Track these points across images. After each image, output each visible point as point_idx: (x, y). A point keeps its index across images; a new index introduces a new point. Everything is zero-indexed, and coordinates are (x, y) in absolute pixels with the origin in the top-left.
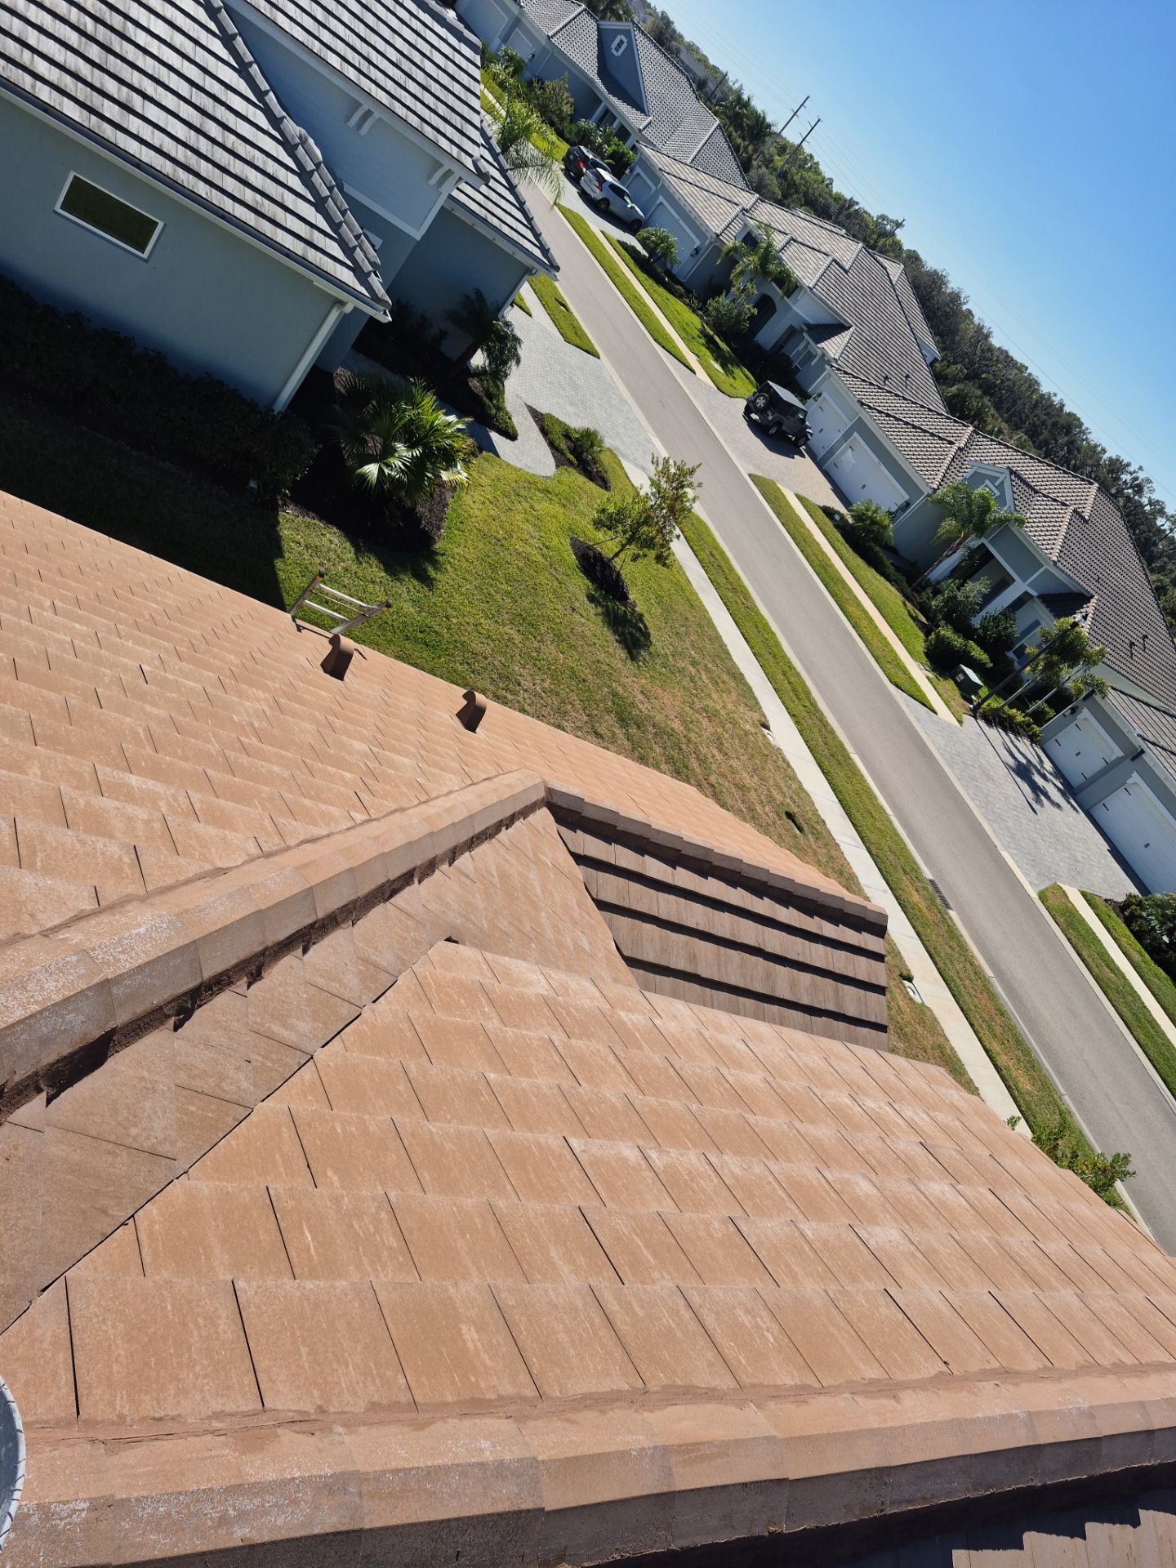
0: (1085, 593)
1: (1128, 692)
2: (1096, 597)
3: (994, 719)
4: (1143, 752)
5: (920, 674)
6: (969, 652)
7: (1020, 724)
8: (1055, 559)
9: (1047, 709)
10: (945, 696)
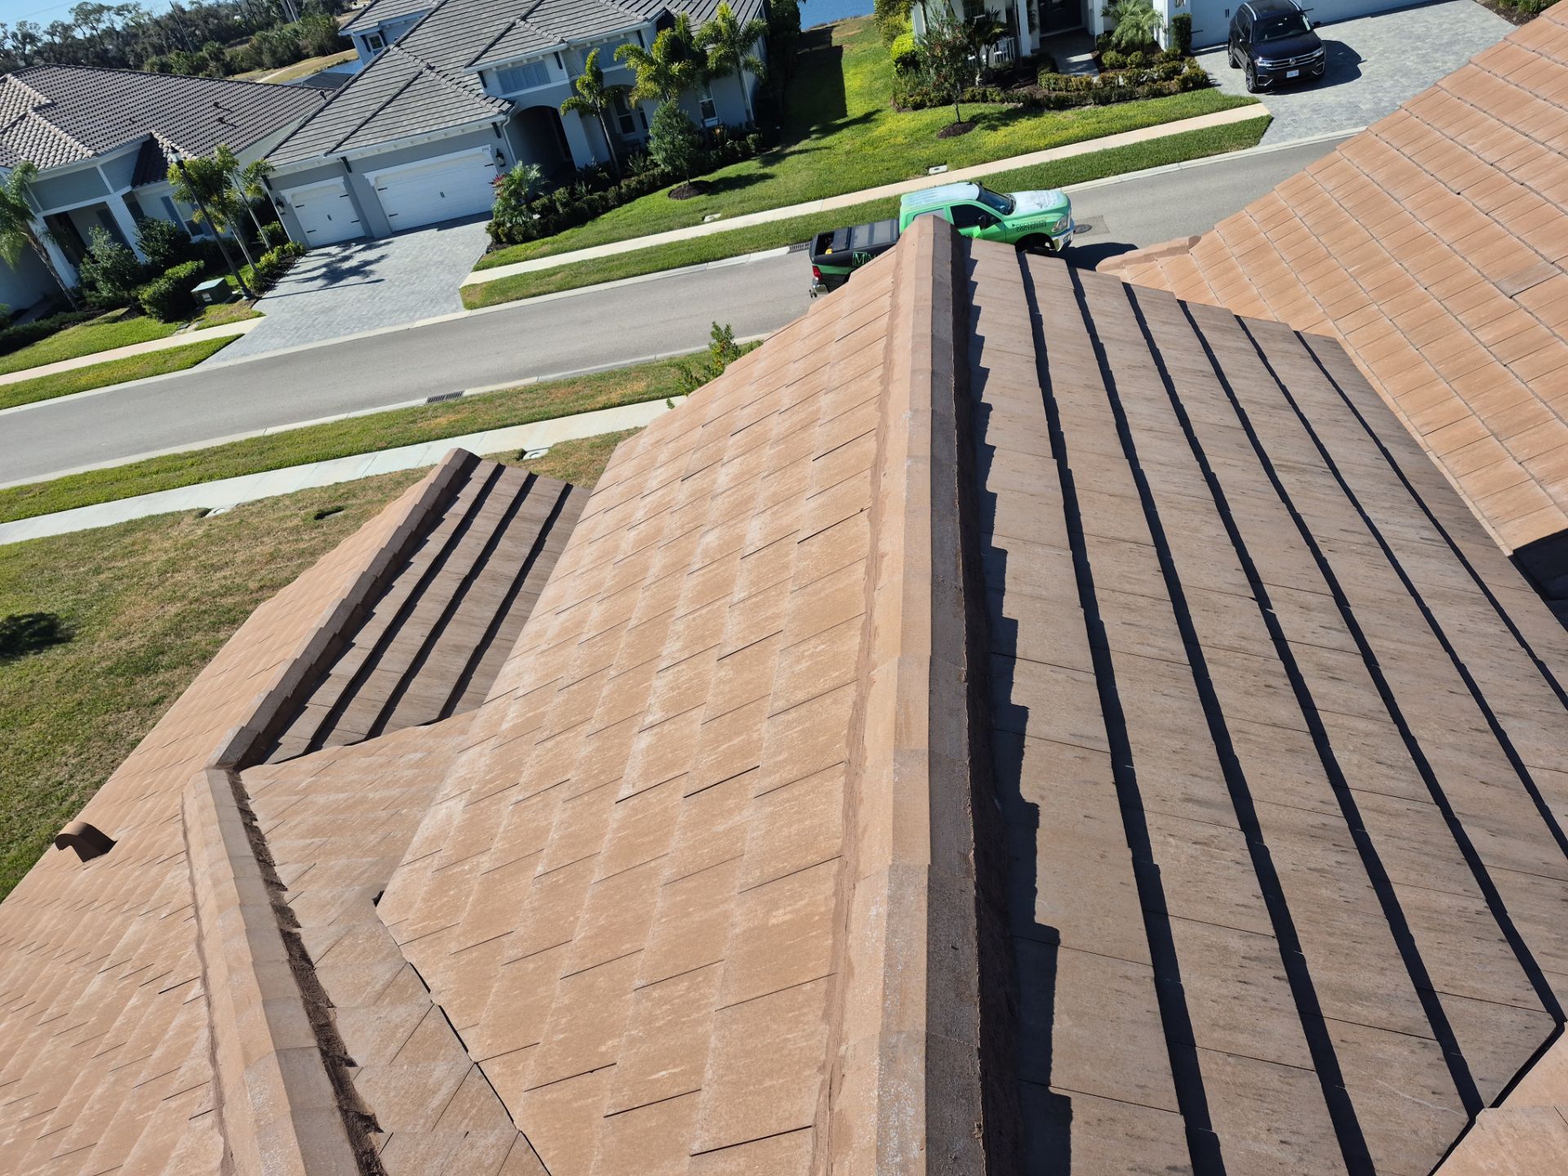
0: (145, 139)
1: (275, 146)
2: (153, 131)
3: (267, 280)
4: (344, 159)
5: (188, 336)
6: (180, 277)
7: (280, 259)
8: (91, 153)
9: (270, 228)
10: (225, 320)
